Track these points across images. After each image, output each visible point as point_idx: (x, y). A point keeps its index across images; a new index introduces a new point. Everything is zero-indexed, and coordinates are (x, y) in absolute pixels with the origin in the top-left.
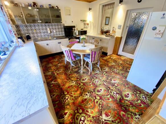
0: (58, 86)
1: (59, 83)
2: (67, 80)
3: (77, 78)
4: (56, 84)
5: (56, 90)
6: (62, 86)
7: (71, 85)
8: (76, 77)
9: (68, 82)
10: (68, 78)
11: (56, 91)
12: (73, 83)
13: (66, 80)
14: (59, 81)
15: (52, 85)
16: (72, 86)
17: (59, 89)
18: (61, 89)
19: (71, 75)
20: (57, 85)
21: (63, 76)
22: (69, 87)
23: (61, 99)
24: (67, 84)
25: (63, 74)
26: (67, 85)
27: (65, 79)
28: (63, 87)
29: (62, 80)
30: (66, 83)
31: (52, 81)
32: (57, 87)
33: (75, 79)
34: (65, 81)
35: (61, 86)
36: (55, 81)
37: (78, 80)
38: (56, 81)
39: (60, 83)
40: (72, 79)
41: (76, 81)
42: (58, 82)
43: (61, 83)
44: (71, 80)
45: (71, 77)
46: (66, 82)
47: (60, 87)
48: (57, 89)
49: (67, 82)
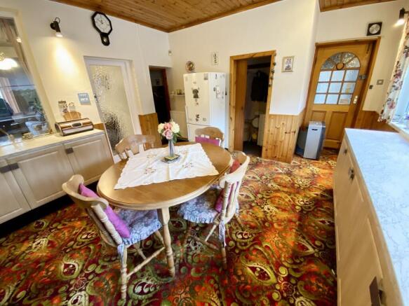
0: (302, 229)
1: (297, 235)
2: (272, 224)
3: (251, 207)
4: (304, 238)
5: (314, 227)
6: (295, 223)
7: (275, 209)
8: (251, 210)
9: (274, 218)
10: (267, 224)
11: (313, 225)
12: (269, 209)
13: (275, 225)
14: (291, 238)
15: (317, 243)
16: (277, 208)
17: (306, 224)
18: (300, 219)
19: (252, 224)
20: (304, 235)
21: (271, 240)
22: (284, 210)
23: (313, 208)
24: (281, 216)
25: (264, 245)
26: (284, 215)
27: (275, 230)
28: (294, 219)
29: (284, 234)
30: (282, 221)
31: (312, 255)
32: (305, 230)
33: (256, 210)
34: (280, 225)
35: (297, 223)
36: (304, 248)
37: (253, 204)
38: (299, 244)
39: (294, 231)
40: (261, 215)
41: (260, 206)
42: (296, 237)
43: (291, 229)
44: (266, 216)
45: (257, 219)
46: (279, 222)
47: (300, 225)
48: (310, 225)
49: (278, 220)
